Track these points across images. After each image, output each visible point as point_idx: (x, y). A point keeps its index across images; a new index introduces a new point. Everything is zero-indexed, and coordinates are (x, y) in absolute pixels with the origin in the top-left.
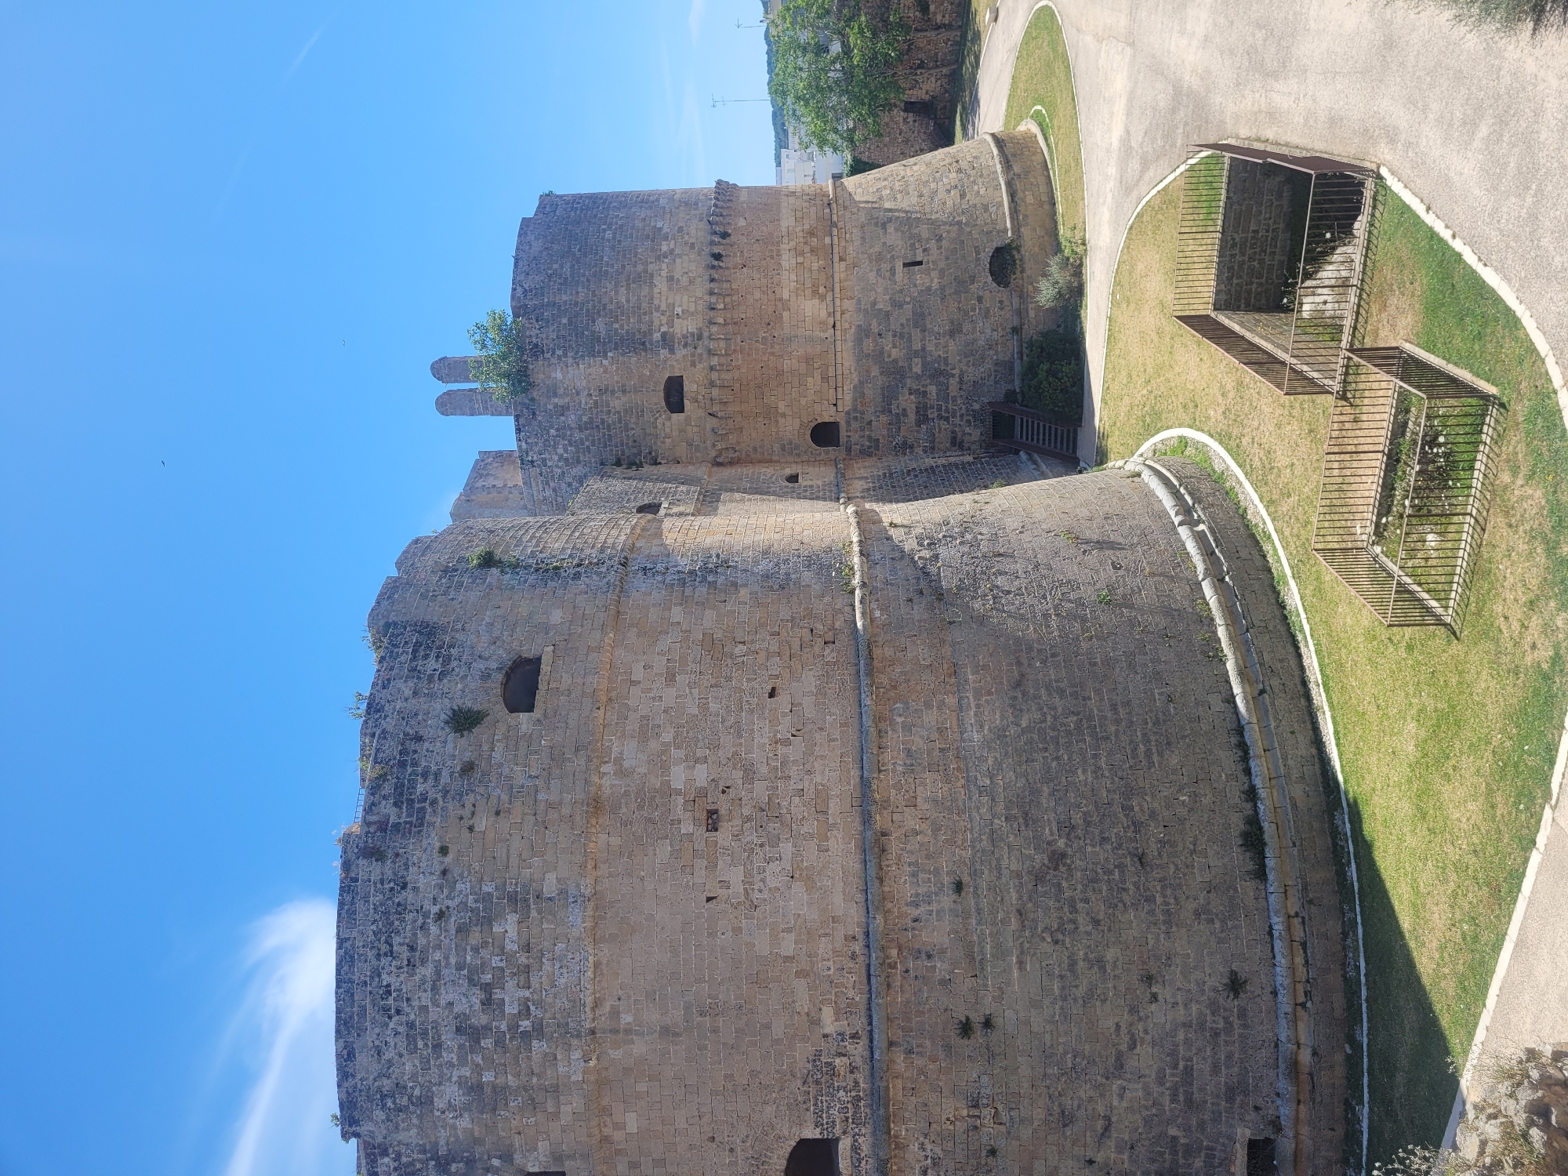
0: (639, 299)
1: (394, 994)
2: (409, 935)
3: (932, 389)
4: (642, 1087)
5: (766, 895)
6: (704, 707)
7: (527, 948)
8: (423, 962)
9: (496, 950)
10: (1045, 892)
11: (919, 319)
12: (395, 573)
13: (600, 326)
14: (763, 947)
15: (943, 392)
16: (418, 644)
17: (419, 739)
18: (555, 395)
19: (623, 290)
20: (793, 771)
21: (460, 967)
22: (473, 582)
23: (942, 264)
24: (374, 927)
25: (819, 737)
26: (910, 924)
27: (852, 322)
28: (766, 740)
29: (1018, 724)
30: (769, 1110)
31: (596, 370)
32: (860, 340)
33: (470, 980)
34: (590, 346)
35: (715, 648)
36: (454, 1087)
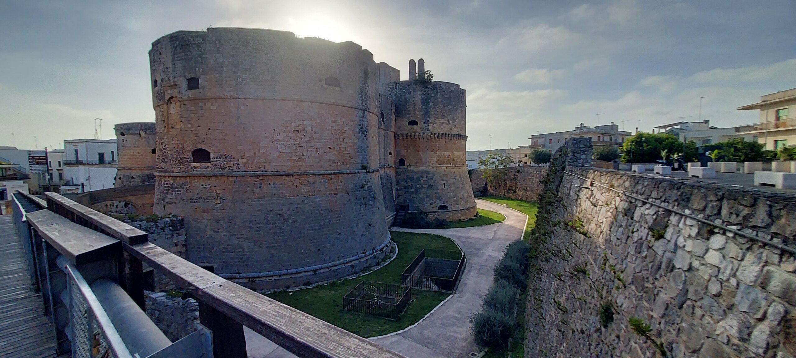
0: (438, 115)
3: (412, 190)
4: (223, 111)
5: (276, 145)
6: (326, 130)
10: (277, 217)
11: (430, 187)
12: (363, 49)
13: (431, 104)
15: (412, 193)
18: (414, 92)
19: (440, 111)
22: (361, 70)
23: (444, 193)
25: (318, 160)
26: (268, 183)
27: (430, 170)
28: (317, 146)
29: (321, 210)
30: (218, 145)
31: (420, 103)
32: (426, 171)
33: (252, 65)
34: (426, 101)
35: (342, 132)
36: (222, 60)
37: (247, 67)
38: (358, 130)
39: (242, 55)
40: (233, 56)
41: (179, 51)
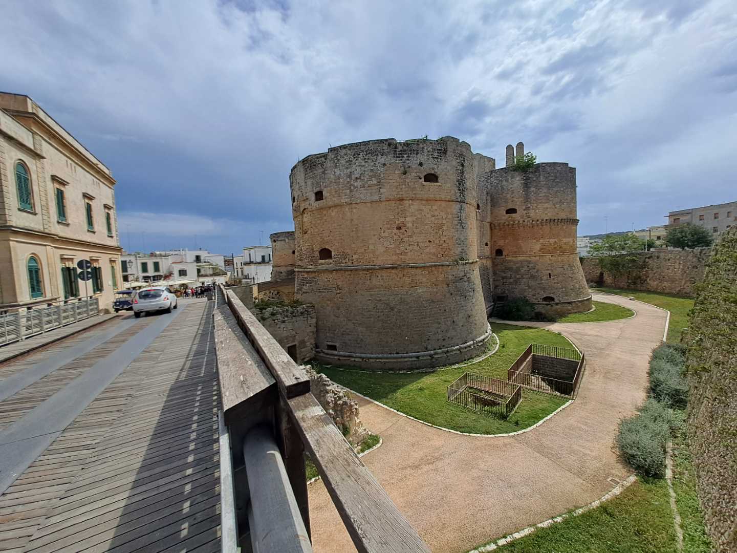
0: (541, 200)
1: (358, 156)
2: (371, 158)
3: (512, 280)
5: (382, 241)
7: (369, 186)
8: (365, 162)
9: (368, 179)
11: (533, 277)
12: (460, 141)
13: (533, 189)
15: (510, 283)
16: (441, 150)
17: (417, 154)
19: (544, 195)
20: (411, 247)
21: (364, 171)
23: (549, 283)
24: (373, 149)
27: (533, 259)
28: (418, 240)
30: (337, 244)
31: (519, 189)
32: (527, 261)
33: (362, 174)
34: (526, 186)
35: (441, 226)
36: (339, 173)
37: (358, 176)
38: (456, 222)
39: (354, 166)
40: (347, 168)
41: (309, 171)
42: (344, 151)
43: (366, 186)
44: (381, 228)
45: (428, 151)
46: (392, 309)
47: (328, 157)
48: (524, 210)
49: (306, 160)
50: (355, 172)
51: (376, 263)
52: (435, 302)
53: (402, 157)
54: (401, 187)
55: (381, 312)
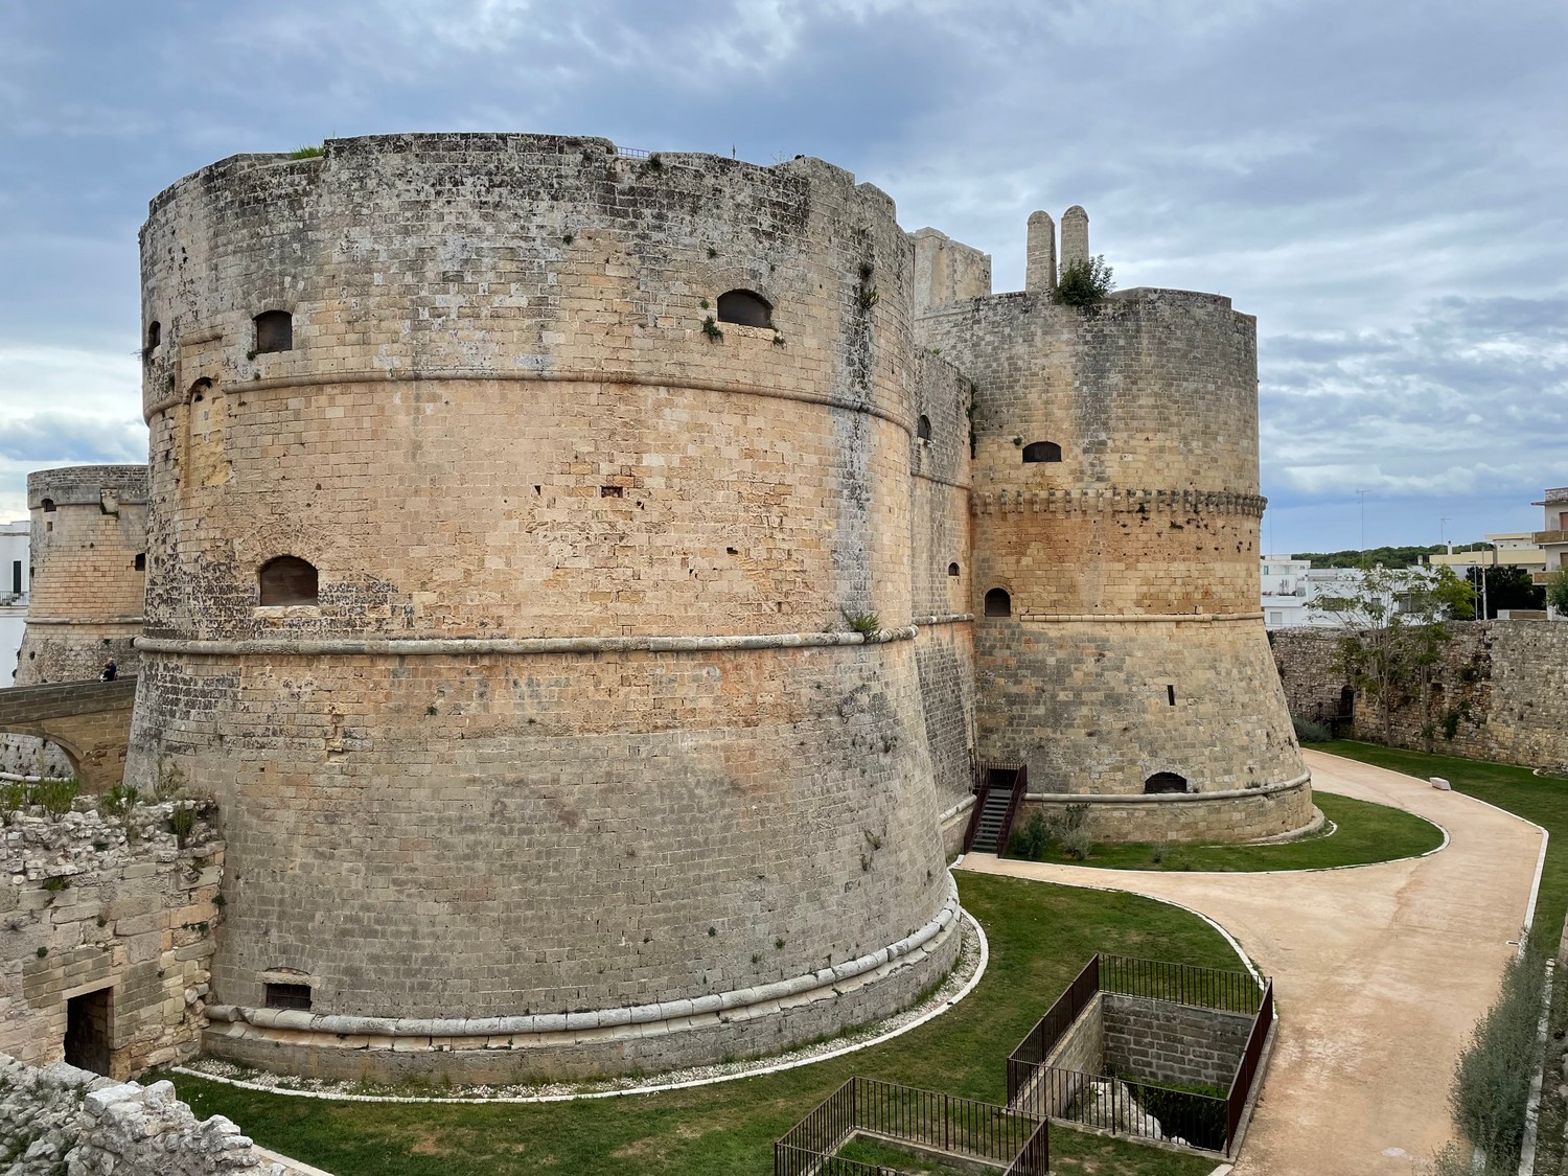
0: (1142, 418)
1: (454, 189)
2: (510, 203)
3: (1041, 711)
4: (367, 423)
5: (541, 541)
6: (721, 485)
7: (495, 316)
8: (485, 217)
9: (493, 287)
10: (538, 807)
11: (1114, 701)
12: (858, 183)
13: (1115, 378)
14: (492, 539)
15: (1037, 722)
16: (785, 207)
17: (694, 211)
18: (1045, 333)
19: (1151, 401)
20: (657, 569)
21: (478, 251)
22: (847, 261)
23: (1170, 725)
24: (517, 169)
25: (689, 595)
26: (511, 678)
27: (1115, 634)
28: (687, 544)
29: (698, 783)
30: (344, 541)
31: (1068, 375)
32: (1092, 640)
33: (466, 261)
34: (1094, 368)
35: (776, 496)
36: (369, 247)
37: (452, 268)
38: (832, 483)
39: (436, 227)
40: (406, 232)
41: (231, 222)
42: (395, 160)
43: (485, 312)
44: (538, 488)
45: (738, 206)
46: (569, 819)
47: (323, 176)
48: (1086, 451)
49: (223, 175)
50: (440, 250)
51: (512, 630)
52: (744, 792)
53: (638, 216)
54: (626, 331)
55: (523, 832)
